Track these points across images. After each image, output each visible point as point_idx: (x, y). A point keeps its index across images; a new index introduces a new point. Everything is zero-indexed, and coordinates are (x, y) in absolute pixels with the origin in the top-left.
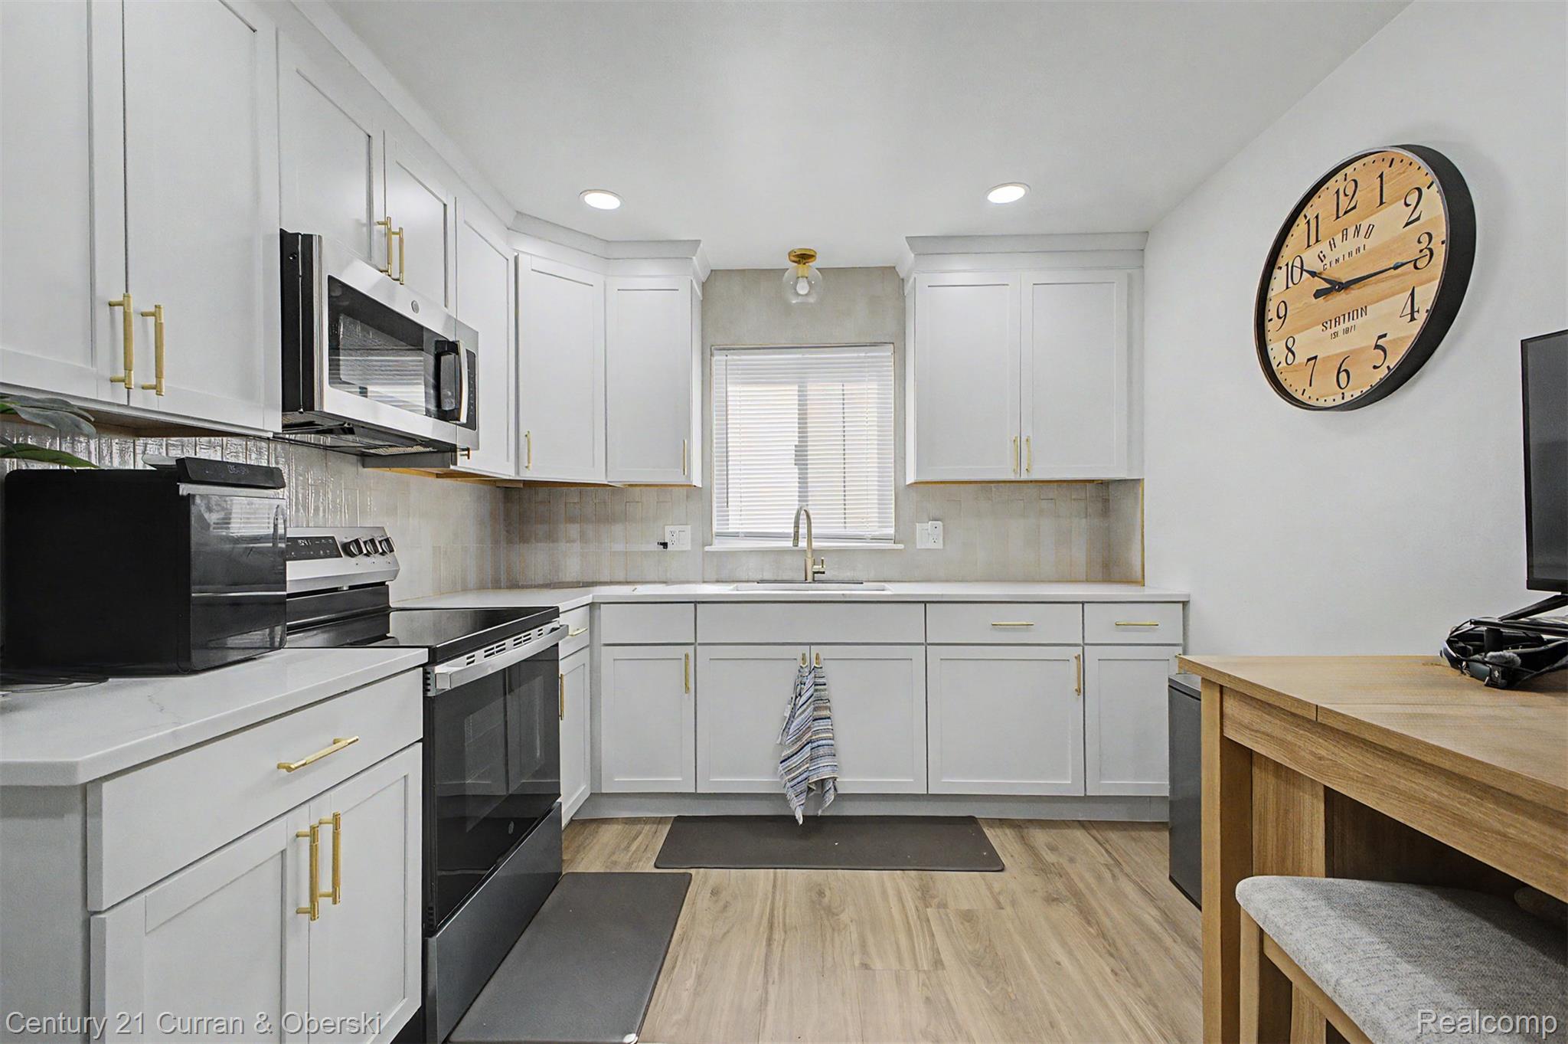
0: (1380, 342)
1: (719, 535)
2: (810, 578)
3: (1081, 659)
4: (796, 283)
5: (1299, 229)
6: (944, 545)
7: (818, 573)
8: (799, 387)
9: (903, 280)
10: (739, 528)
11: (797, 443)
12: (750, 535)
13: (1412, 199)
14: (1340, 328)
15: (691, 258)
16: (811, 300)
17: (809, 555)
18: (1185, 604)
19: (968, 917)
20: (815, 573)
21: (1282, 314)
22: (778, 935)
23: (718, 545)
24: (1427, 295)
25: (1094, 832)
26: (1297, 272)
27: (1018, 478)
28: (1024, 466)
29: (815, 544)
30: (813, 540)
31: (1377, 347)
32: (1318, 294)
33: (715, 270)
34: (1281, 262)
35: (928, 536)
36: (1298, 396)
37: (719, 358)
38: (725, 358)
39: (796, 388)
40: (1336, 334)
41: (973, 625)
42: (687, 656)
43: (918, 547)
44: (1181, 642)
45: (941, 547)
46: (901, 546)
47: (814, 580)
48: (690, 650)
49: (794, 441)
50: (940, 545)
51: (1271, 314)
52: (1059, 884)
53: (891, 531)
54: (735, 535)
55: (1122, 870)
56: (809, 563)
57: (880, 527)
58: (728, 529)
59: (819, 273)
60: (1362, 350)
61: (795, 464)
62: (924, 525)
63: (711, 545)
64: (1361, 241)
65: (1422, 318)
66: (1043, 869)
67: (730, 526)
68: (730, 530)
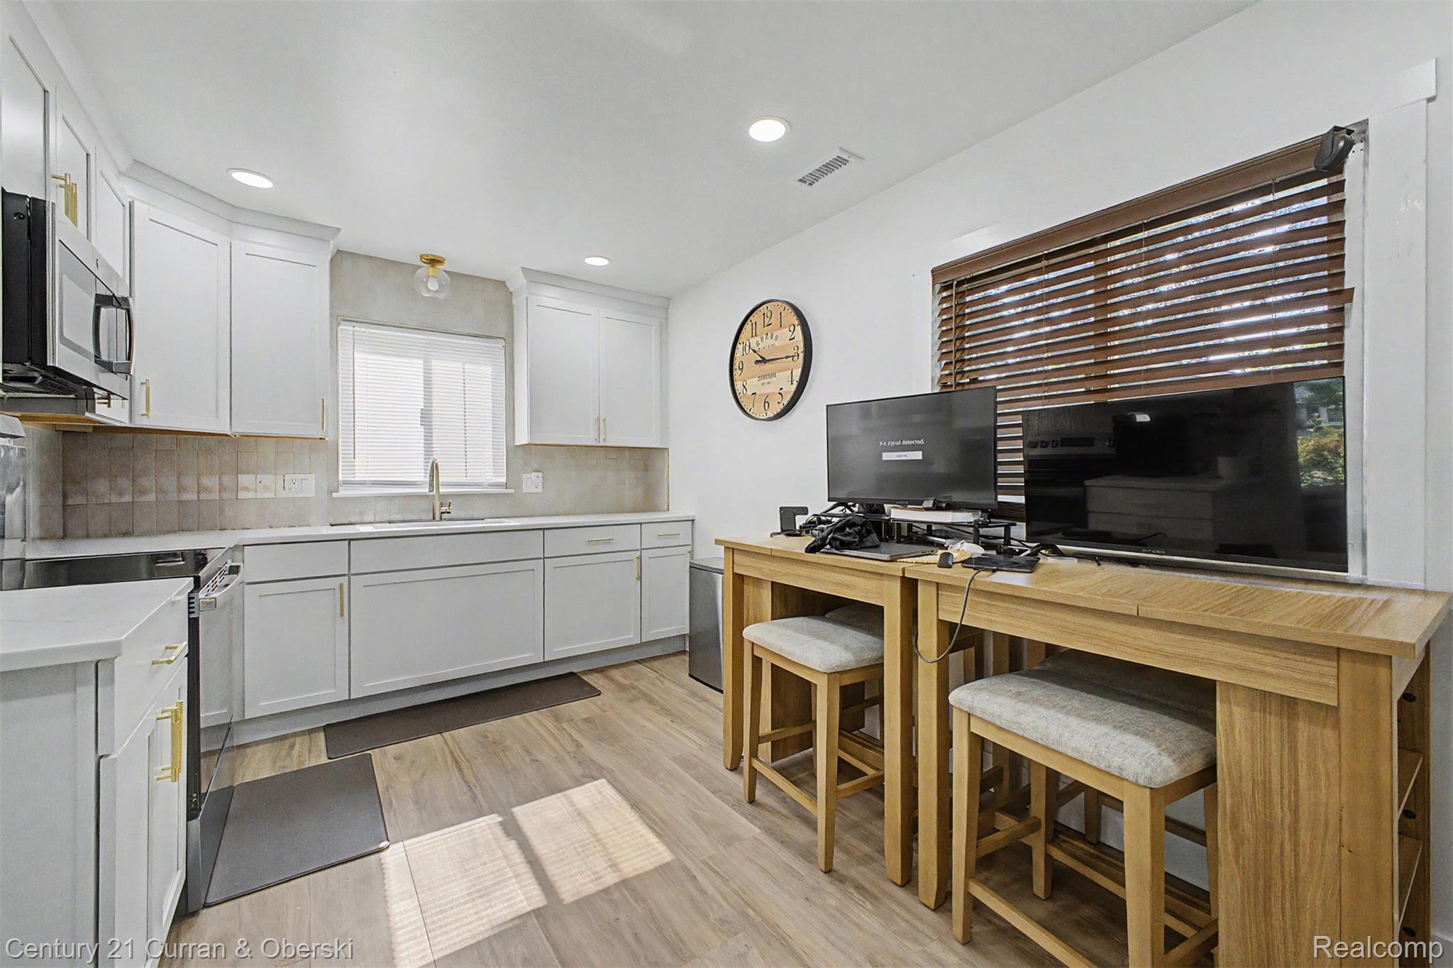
0: (781, 391)
1: (345, 483)
2: (437, 517)
3: (640, 558)
4: (427, 280)
5: (748, 326)
6: (543, 490)
7: (444, 513)
8: (424, 362)
9: (511, 293)
10: (365, 477)
11: (423, 407)
12: (375, 483)
13: (792, 328)
14: (766, 381)
15: (329, 241)
16: (441, 296)
17: (437, 499)
18: (693, 521)
19: (587, 720)
20: (442, 513)
21: (741, 367)
22: (464, 765)
23: (343, 493)
24: (798, 373)
25: (647, 664)
26: (747, 348)
27: (598, 444)
28: (602, 437)
29: (442, 490)
30: (440, 486)
31: (780, 393)
32: (757, 362)
33: (341, 251)
34: (740, 341)
35: (532, 483)
36: (748, 411)
37: (345, 329)
38: (351, 328)
39: (421, 362)
40: (763, 384)
41: (576, 541)
42: (341, 585)
43: (524, 491)
44: (690, 543)
45: (541, 491)
46: (512, 491)
47: (441, 519)
48: (344, 580)
49: (420, 405)
50: (540, 490)
51: (736, 366)
52: (634, 692)
53: (503, 480)
54: (363, 483)
55: (665, 678)
56: (437, 504)
57: (494, 476)
58: (354, 477)
59: (447, 276)
60: (773, 393)
61: (421, 425)
62: (529, 476)
63: (337, 492)
64: (773, 342)
65: (795, 384)
66: (622, 688)
67: (356, 475)
68: (356, 479)
